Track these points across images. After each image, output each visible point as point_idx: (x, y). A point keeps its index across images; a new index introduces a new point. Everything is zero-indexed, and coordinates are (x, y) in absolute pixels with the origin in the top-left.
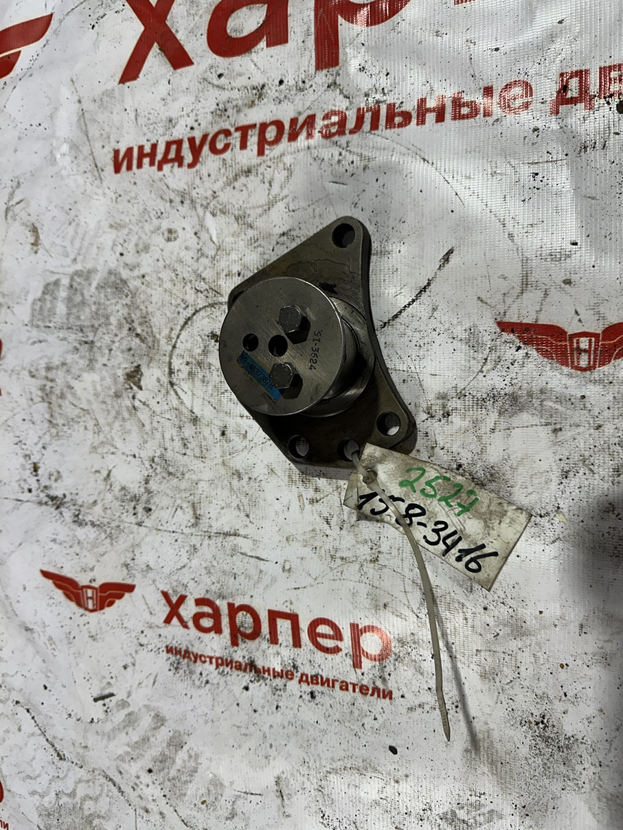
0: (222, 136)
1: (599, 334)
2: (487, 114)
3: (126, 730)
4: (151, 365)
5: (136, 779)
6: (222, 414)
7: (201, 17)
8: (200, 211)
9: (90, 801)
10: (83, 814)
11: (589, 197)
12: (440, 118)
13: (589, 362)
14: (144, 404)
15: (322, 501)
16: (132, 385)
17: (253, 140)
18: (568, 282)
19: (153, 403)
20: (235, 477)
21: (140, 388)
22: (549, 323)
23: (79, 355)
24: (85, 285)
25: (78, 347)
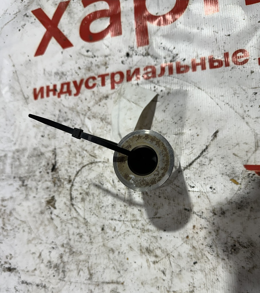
0: (91, 80)
2: (227, 65)
4: (60, 195)
6: (101, 219)
8: (82, 117)
12: (204, 68)
14: (57, 216)
15: (160, 262)
16: (50, 207)
17: (108, 81)
19: (62, 216)
20: (111, 252)
21: (55, 208)
23: (20, 192)
24: (21, 156)
25: (19, 188)
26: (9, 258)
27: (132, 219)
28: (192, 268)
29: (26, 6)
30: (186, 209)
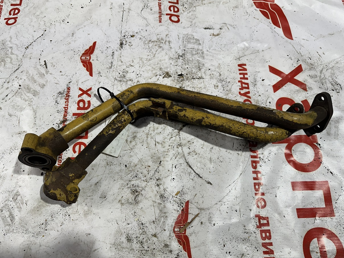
1: (185, 234)
2: (256, 194)
3: (38, 74)
4: (172, 81)
5: (20, 78)
7: (290, 95)
9: (10, 60)
10: (5, 58)
11: (229, 229)
12: (255, 179)
13: (176, 232)
14: (158, 79)
15: (127, 144)
16: (164, 74)
18: (202, 223)
21: (163, 78)
22: (189, 218)
23: (174, 54)
24: (199, 55)
25: (177, 53)
26: (130, 44)
27: (155, 127)
28: (122, 164)
29: (305, 60)
30: (161, 162)
